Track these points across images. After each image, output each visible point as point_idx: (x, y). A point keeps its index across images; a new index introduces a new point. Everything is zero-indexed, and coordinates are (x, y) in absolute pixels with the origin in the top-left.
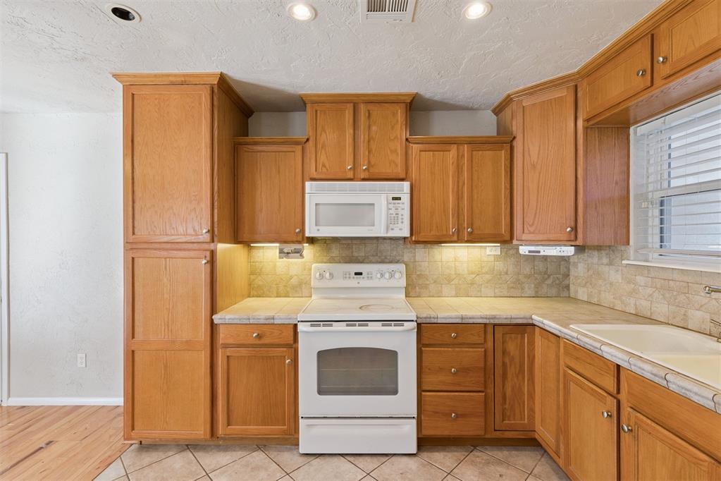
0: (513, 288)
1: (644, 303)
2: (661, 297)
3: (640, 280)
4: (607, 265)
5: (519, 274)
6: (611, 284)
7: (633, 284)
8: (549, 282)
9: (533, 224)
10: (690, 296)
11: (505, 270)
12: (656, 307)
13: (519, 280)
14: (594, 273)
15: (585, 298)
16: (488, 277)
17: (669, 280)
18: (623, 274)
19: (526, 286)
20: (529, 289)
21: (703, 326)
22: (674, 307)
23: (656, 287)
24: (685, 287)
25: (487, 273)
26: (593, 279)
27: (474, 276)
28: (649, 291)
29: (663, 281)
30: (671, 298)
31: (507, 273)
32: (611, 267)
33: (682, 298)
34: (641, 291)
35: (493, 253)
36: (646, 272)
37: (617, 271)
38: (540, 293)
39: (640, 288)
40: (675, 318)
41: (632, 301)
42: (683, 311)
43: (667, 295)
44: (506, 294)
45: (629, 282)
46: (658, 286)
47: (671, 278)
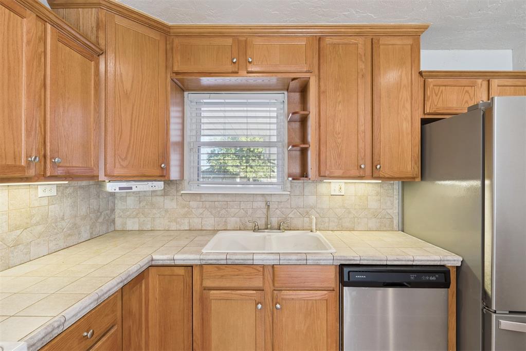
0: (70, 235)
1: (196, 220)
2: (209, 213)
3: (193, 204)
4: (162, 196)
5: (76, 216)
6: (166, 211)
7: (188, 207)
8: (100, 220)
9: (126, 158)
10: (229, 209)
11: (62, 214)
12: (206, 221)
13: (75, 224)
14: (147, 204)
15: (136, 227)
16: (40, 228)
17: (215, 201)
18: (177, 202)
19: (83, 229)
20: (85, 232)
21: (236, 226)
22: (218, 219)
23: (206, 208)
24: (225, 204)
25: (38, 224)
26: (146, 210)
27: (19, 232)
28: (201, 211)
29: (210, 203)
30: (216, 213)
31: (63, 219)
32: (166, 197)
33: (223, 212)
34: (194, 212)
35: (48, 194)
36: (199, 198)
37: (173, 199)
38: (94, 233)
39: (193, 210)
40: (219, 225)
41: (186, 221)
42: (224, 219)
43: (214, 212)
44: (62, 245)
45: (184, 207)
46: (207, 206)
47: (217, 200)
